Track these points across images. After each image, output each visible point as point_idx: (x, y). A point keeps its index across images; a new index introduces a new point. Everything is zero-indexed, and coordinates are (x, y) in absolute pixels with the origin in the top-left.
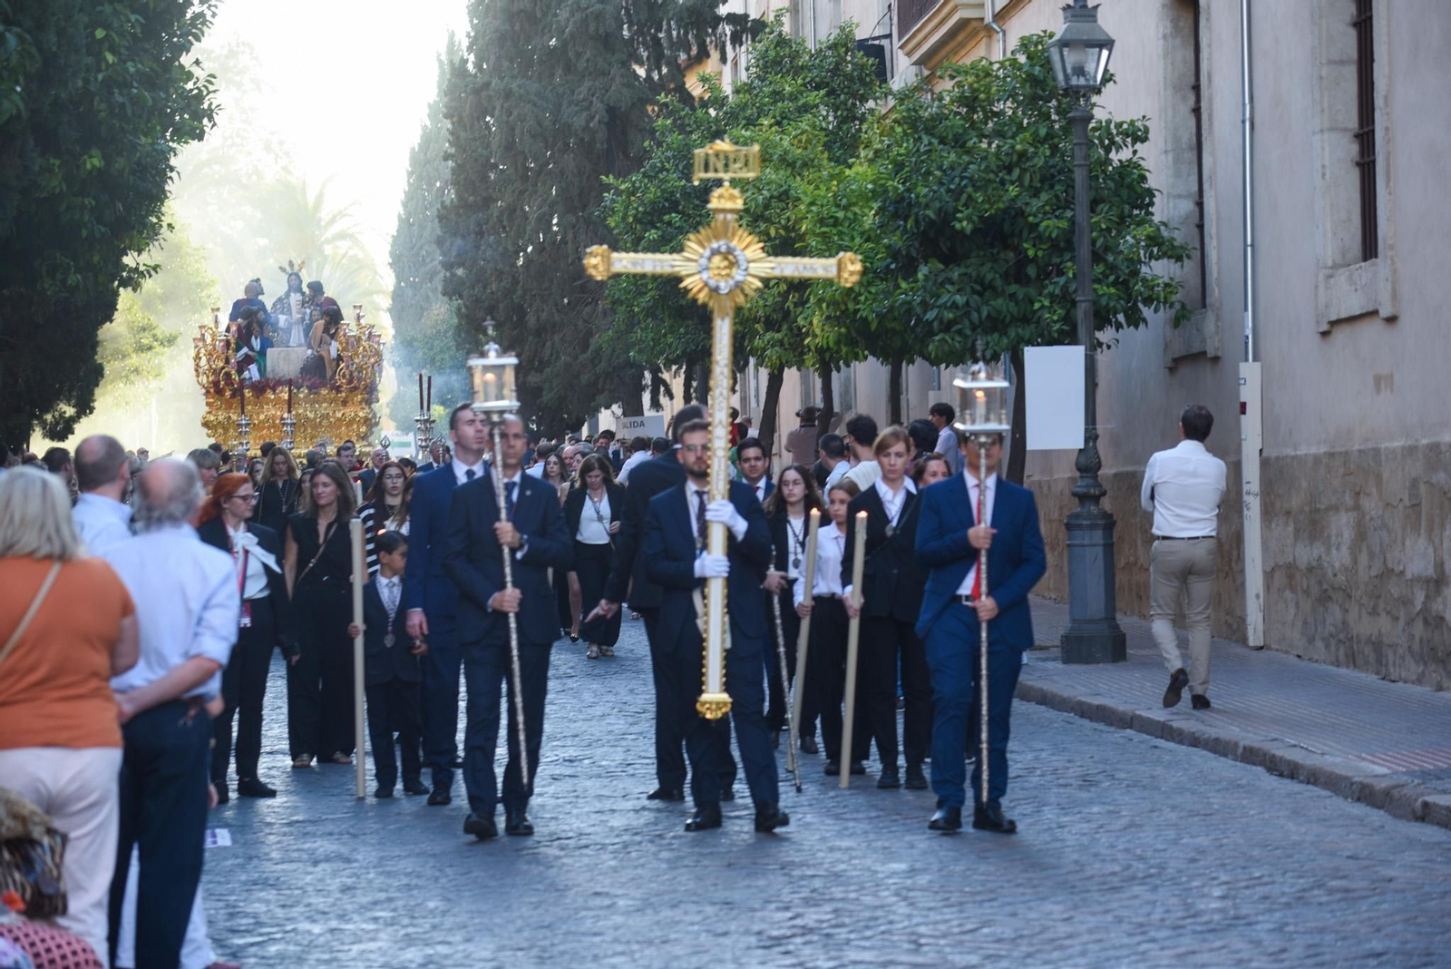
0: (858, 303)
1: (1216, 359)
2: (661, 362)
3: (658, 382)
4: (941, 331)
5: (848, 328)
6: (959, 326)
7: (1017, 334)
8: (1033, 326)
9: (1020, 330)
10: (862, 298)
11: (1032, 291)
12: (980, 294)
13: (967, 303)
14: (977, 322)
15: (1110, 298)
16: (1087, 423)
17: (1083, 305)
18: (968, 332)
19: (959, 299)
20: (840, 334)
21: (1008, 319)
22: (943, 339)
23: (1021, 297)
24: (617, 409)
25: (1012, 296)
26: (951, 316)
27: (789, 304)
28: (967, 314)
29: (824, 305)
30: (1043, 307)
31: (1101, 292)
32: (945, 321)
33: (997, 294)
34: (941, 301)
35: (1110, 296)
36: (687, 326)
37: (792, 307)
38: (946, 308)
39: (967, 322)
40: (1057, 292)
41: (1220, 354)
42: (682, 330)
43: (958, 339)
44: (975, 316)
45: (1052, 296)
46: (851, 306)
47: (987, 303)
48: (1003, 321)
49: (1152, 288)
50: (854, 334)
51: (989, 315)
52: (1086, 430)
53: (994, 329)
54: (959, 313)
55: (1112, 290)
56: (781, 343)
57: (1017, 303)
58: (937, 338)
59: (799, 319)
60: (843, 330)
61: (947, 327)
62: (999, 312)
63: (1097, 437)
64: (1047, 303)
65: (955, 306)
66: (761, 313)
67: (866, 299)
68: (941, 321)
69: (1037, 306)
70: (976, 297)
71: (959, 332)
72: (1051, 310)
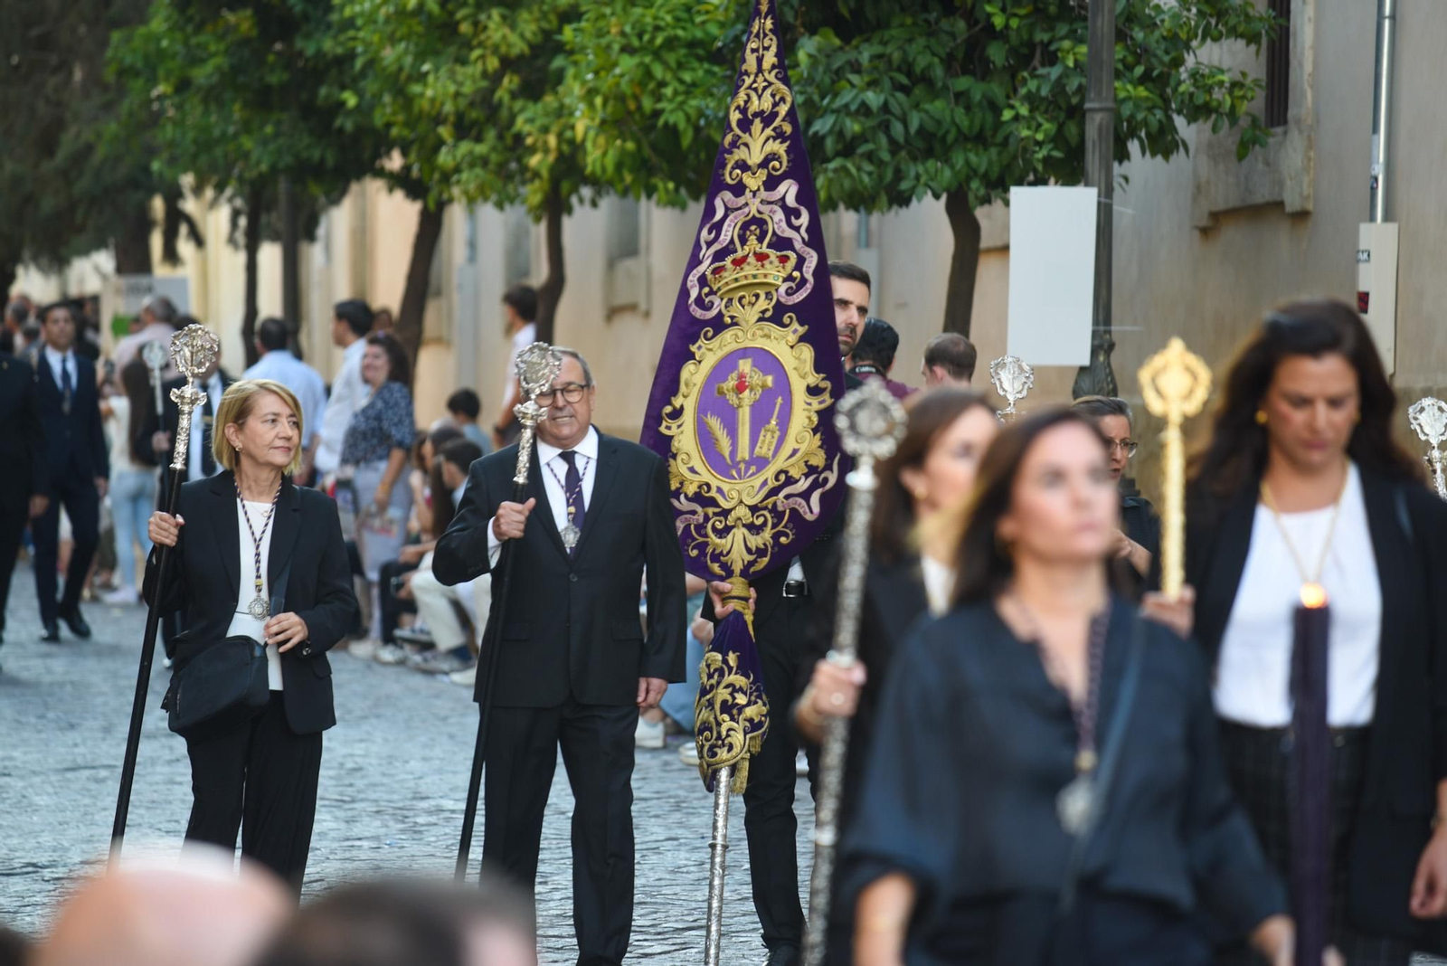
0: (659, 98)
1: (1302, 216)
2: (187, 180)
3: (175, 217)
4: (838, 154)
5: (638, 142)
6: (870, 146)
7: (967, 162)
8: (993, 151)
9: (973, 158)
10: (668, 91)
11: (997, 90)
12: (906, 90)
13: (885, 108)
14: (900, 138)
15: (1137, 107)
16: (1096, 322)
17: (1098, 117)
18: (886, 156)
19: (873, 99)
20: (623, 151)
21: (950, 138)
22: (844, 169)
23: (977, 96)
24: (104, 260)
25: (961, 97)
26: (857, 128)
27: (502, 94)
28: (886, 127)
29: (598, 101)
30: (1017, 118)
31: (1122, 95)
32: (848, 135)
33: (933, 91)
34: (839, 103)
35: (1137, 103)
36: (278, 123)
37: (506, 99)
38: (849, 114)
39: (883, 140)
40: (1044, 92)
41: (1310, 207)
42: (269, 129)
43: (868, 167)
44: (897, 129)
45: (1031, 99)
46: (648, 104)
47: (917, 106)
48: (944, 139)
49: (1209, 90)
50: (647, 152)
51: (921, 131)
52: (1095, 334)
53: (929, 153)
54: (870, 123)
55: (1142, 92)
56: (484, 162)
57: (968, 108)
58: (832, 165)
59: (520, 121)
60: (630, 146)
61: (848, 148)
62: (939, 123)
63: (1111, 346)
64: (1024, 111)
65: (865, 110)
66: (449, 108)
67: (676, 93)
68: (840, 135)
69: (1007, 115)
70: (900, 96)
71: (870, 157)
72: (1030, 122)
